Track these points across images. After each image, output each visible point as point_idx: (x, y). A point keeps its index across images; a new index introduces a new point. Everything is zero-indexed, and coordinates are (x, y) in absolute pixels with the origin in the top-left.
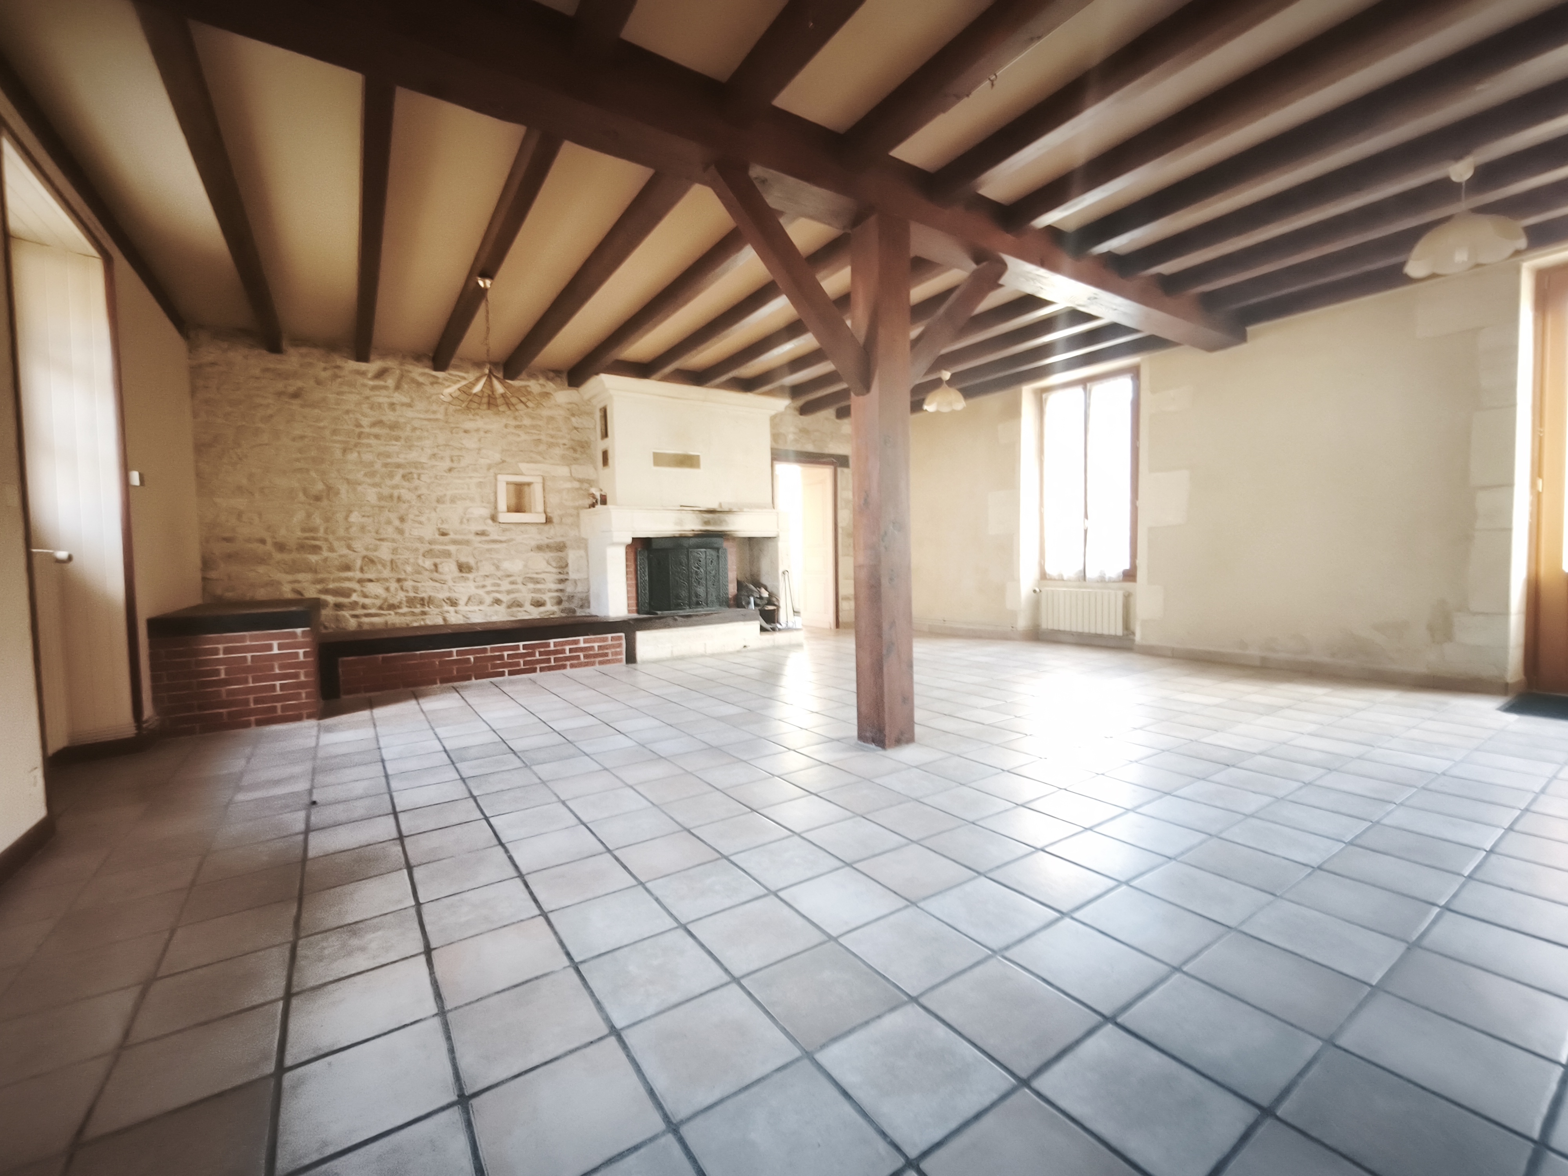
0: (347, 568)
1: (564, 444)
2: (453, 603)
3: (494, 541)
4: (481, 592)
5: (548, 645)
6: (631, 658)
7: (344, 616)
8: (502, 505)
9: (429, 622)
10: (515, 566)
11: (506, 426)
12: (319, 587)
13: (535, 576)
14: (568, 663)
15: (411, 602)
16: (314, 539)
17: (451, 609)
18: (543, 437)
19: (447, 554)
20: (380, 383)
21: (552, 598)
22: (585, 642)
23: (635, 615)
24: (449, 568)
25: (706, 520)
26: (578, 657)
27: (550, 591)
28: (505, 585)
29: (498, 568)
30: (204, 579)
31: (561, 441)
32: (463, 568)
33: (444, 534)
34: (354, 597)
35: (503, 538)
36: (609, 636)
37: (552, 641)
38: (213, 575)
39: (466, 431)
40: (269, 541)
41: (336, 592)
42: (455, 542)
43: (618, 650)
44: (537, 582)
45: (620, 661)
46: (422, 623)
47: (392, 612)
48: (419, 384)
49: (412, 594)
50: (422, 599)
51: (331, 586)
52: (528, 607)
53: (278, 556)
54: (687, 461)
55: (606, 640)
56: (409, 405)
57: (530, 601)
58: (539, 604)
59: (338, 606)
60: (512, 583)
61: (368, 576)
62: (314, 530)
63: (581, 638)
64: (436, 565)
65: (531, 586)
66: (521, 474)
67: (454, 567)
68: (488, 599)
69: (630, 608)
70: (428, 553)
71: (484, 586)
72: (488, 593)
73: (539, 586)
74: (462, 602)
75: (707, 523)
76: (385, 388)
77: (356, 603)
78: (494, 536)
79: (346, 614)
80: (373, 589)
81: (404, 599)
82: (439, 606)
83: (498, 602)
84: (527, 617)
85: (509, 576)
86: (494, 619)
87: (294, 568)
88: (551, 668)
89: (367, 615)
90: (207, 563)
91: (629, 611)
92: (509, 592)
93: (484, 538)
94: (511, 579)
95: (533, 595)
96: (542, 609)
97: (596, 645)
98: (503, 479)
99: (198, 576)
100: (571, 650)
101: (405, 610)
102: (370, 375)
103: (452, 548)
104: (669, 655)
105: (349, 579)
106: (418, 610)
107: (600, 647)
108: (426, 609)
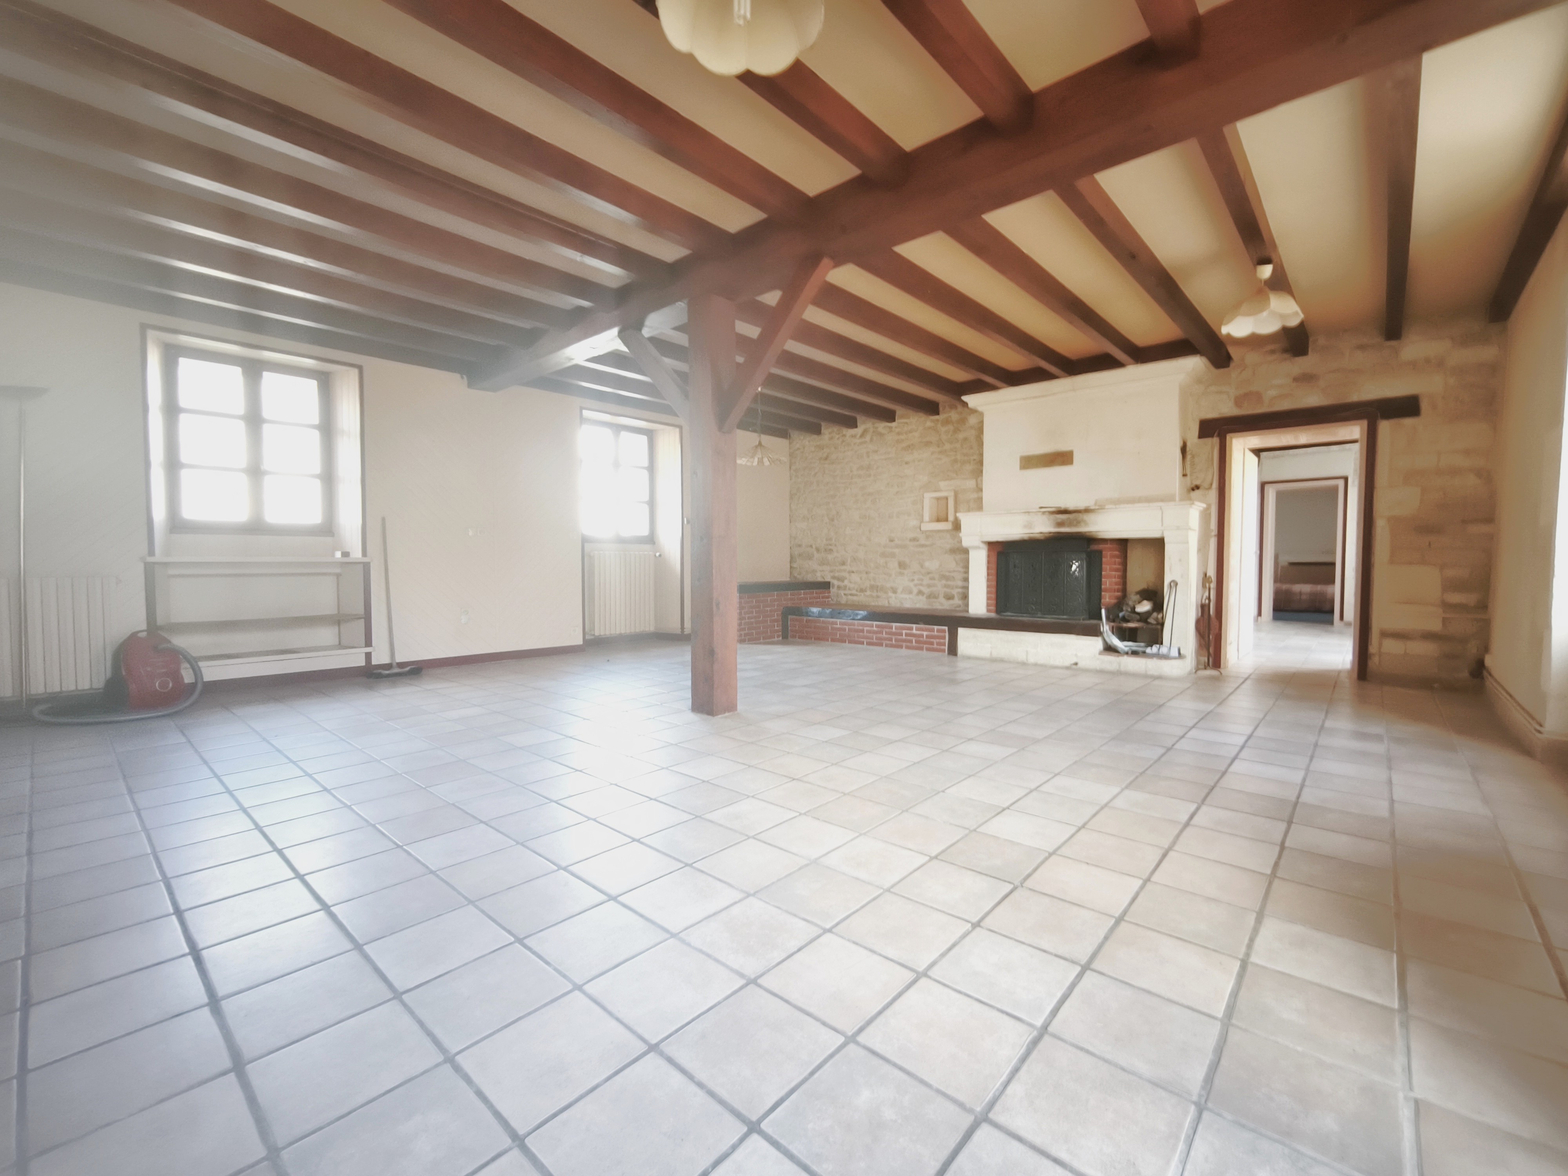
0: (843, 564)
1: (974, 460)
2: (895, 591)
3: (923, 546)
4: (911, 584)
5: (891, 628)
6: (953, 650)
7: (840, 593)
8: (926, 518)
9: (880, 604)
10: (932, 565)
11: (933, 453)
12: (832, 574)
13: (947, 574)
14: (904, 644)
15: (872, 587)
16: (830, 545)
17: (893, 595)
18: (959, 457)
19: (893, 555)
20: (863, 440)
21: (958, 593)
22: (917, 629)
23: (993, 615)
24: (893, 565)
25: (1059, 521)
26: (911, 641)
27: (957, 587)
28: (926, 581)
29: (922, 566)
30: (791, 567)
31: (972, 458)
32: (902, 565)
33: (892, 541)
34: (846, 582)
35: (927, 543)
36: (936, 627)
37: (894, 625)
38: (795, 565)
39: (906, 463)
40: (814, 547)
41: (839, 579)
42: (897, 546)
43: (942, 641)
44: (947, 578)
45: (944, 651)
46: (877, 604)
47: (862, 594)
48: (881, 435)
49: (873, 583)
50: (878, 587)
51: (837, 574)
52: (942, 600)
53: (816, 555)
54: (1063, 458)
55: (933, 630)
56: (876, 452)
57: (943, 595)
58: (949, 597)
59: (839, 587)
60: (933, 579)
61: (854, 569)
62: (831, 539)
63: (914, 626)
64: (886, 563)
65: (944, 582)
66: (939, 490)
67: (896, 564)
68: (915, 591)
69: (990, 608)
70: (883, 555)
71: (913, 580)
72: (916, 585)
73: (949, 583)
74: (899, 591)
75: (1060, 524)
76: (865, 442)
77: (846, 586)
78: (922, 542)
79: (842, 592)
80: (855, 577)
81: (868, 586)
82: (886, 593)
83: (920, 593)
84: (940, 607)
85: (929, 573)
86: (918, 606)
87: (823, 563)
88: (892, 646)
89: (851, 595)
90: (792, 559)
91: (988, 611)
92: (929, 586)
93: (917, 543)
94: (931, 575)
95: (946, 590)
96: (951, 602)
97: (925, 633)
98: (928, 497)
99: (789, 566)
100: (907, 635)
101: (868, 593)
102: (858, 436)
103: (896, 551)
104: (988, 655)
105: (845, 571)
106: (875, 594)
107: (927, 636)
108: (879, 594)
